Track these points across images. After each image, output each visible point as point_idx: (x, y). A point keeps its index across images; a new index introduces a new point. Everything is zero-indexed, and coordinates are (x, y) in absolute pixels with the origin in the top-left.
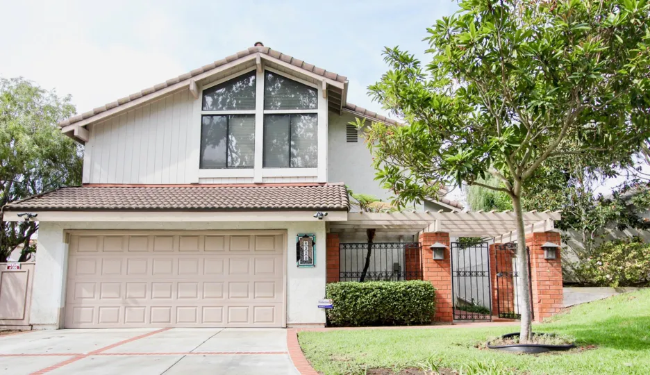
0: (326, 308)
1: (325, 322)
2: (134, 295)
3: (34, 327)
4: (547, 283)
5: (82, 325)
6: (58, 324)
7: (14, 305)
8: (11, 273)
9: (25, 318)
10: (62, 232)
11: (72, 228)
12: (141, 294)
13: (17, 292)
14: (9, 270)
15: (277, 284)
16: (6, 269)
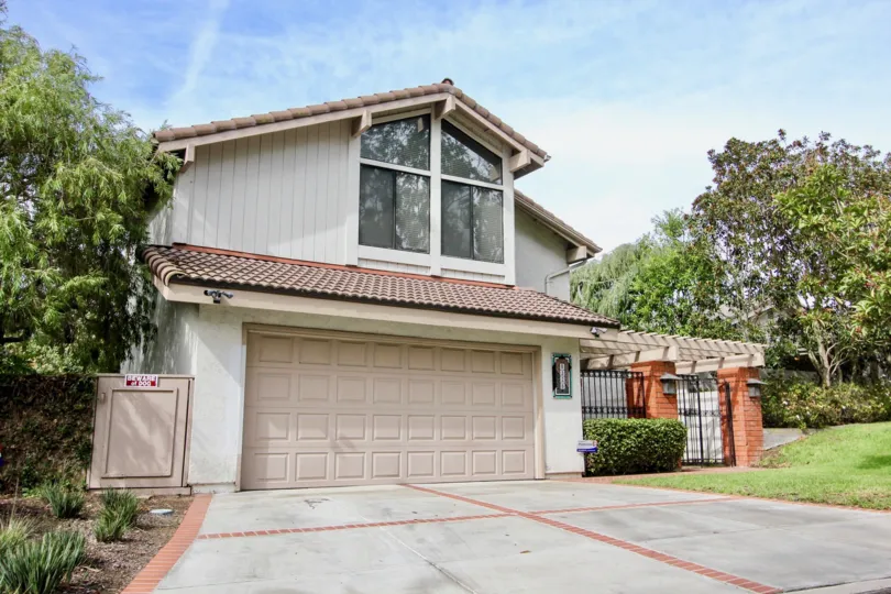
0: (586, 453)
1: (583, 470)
2: (348, 433)
3: (195, 489)
4: (752, 423)
5: (270, 484)
6: (238, 483)
7: (146, 451)
8: (135, 394)
9: (175, 474)
10: (239, 328)
11: (256, 321)
12: (357, 432)
13: (151, 430)
14: (130, 388)
15: (525, 420)
16: (125, 386)
